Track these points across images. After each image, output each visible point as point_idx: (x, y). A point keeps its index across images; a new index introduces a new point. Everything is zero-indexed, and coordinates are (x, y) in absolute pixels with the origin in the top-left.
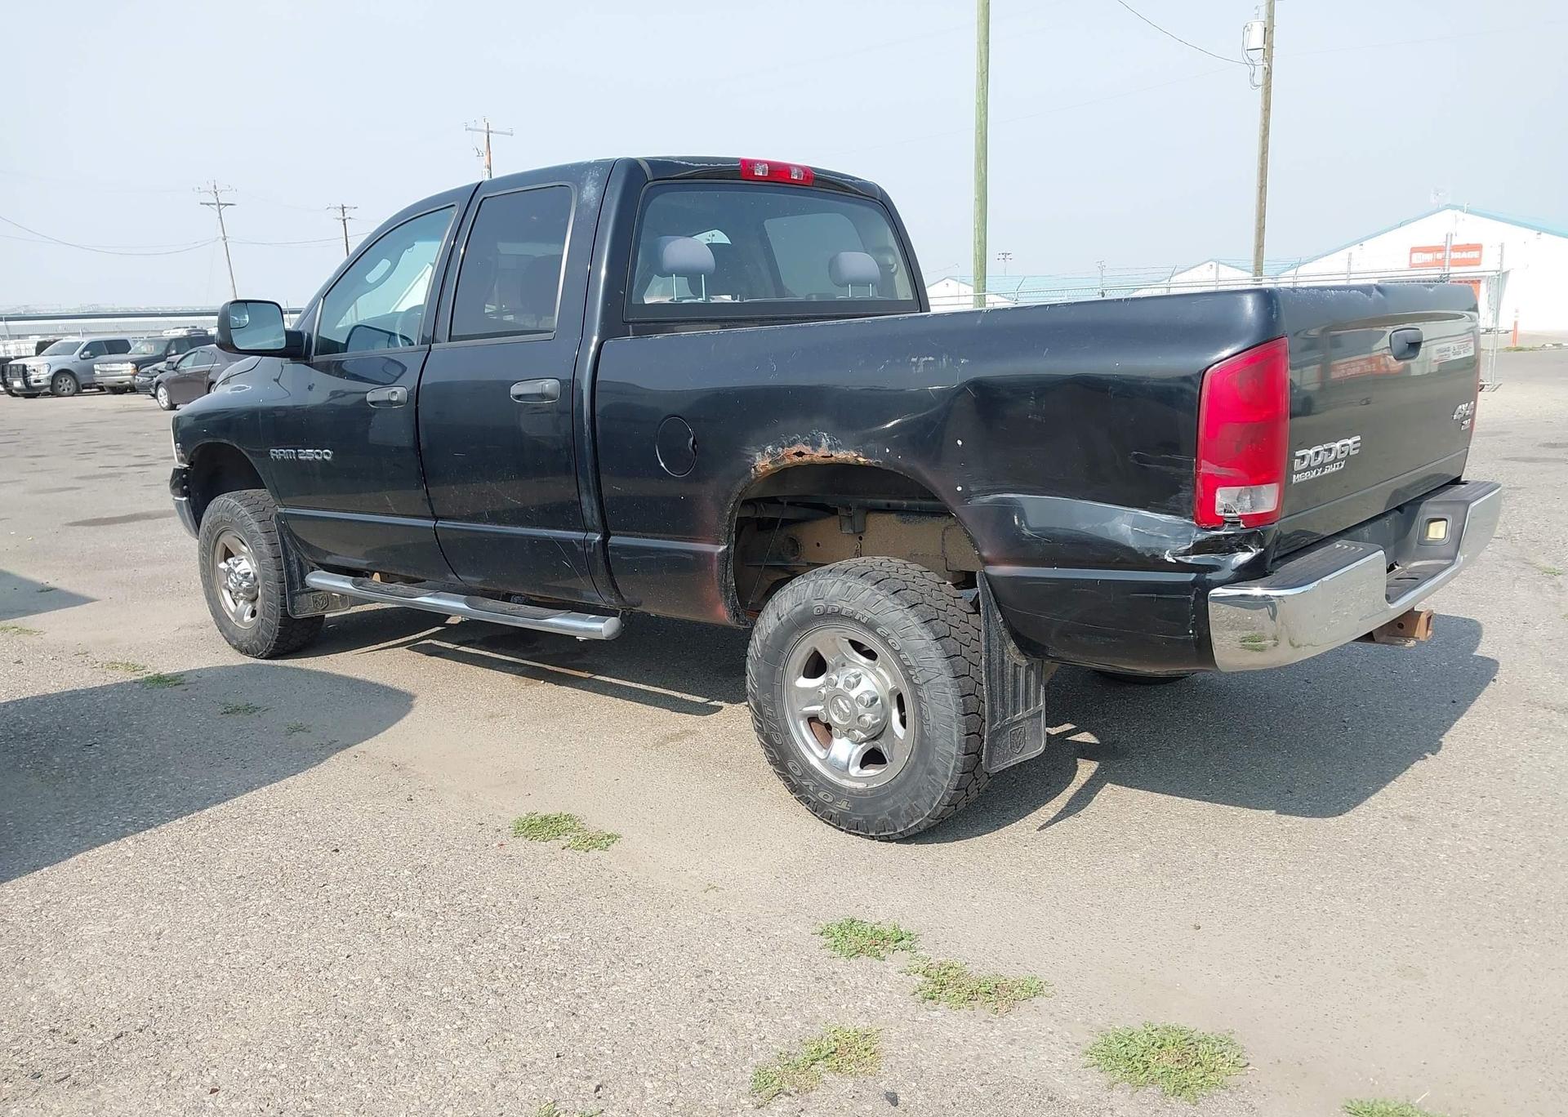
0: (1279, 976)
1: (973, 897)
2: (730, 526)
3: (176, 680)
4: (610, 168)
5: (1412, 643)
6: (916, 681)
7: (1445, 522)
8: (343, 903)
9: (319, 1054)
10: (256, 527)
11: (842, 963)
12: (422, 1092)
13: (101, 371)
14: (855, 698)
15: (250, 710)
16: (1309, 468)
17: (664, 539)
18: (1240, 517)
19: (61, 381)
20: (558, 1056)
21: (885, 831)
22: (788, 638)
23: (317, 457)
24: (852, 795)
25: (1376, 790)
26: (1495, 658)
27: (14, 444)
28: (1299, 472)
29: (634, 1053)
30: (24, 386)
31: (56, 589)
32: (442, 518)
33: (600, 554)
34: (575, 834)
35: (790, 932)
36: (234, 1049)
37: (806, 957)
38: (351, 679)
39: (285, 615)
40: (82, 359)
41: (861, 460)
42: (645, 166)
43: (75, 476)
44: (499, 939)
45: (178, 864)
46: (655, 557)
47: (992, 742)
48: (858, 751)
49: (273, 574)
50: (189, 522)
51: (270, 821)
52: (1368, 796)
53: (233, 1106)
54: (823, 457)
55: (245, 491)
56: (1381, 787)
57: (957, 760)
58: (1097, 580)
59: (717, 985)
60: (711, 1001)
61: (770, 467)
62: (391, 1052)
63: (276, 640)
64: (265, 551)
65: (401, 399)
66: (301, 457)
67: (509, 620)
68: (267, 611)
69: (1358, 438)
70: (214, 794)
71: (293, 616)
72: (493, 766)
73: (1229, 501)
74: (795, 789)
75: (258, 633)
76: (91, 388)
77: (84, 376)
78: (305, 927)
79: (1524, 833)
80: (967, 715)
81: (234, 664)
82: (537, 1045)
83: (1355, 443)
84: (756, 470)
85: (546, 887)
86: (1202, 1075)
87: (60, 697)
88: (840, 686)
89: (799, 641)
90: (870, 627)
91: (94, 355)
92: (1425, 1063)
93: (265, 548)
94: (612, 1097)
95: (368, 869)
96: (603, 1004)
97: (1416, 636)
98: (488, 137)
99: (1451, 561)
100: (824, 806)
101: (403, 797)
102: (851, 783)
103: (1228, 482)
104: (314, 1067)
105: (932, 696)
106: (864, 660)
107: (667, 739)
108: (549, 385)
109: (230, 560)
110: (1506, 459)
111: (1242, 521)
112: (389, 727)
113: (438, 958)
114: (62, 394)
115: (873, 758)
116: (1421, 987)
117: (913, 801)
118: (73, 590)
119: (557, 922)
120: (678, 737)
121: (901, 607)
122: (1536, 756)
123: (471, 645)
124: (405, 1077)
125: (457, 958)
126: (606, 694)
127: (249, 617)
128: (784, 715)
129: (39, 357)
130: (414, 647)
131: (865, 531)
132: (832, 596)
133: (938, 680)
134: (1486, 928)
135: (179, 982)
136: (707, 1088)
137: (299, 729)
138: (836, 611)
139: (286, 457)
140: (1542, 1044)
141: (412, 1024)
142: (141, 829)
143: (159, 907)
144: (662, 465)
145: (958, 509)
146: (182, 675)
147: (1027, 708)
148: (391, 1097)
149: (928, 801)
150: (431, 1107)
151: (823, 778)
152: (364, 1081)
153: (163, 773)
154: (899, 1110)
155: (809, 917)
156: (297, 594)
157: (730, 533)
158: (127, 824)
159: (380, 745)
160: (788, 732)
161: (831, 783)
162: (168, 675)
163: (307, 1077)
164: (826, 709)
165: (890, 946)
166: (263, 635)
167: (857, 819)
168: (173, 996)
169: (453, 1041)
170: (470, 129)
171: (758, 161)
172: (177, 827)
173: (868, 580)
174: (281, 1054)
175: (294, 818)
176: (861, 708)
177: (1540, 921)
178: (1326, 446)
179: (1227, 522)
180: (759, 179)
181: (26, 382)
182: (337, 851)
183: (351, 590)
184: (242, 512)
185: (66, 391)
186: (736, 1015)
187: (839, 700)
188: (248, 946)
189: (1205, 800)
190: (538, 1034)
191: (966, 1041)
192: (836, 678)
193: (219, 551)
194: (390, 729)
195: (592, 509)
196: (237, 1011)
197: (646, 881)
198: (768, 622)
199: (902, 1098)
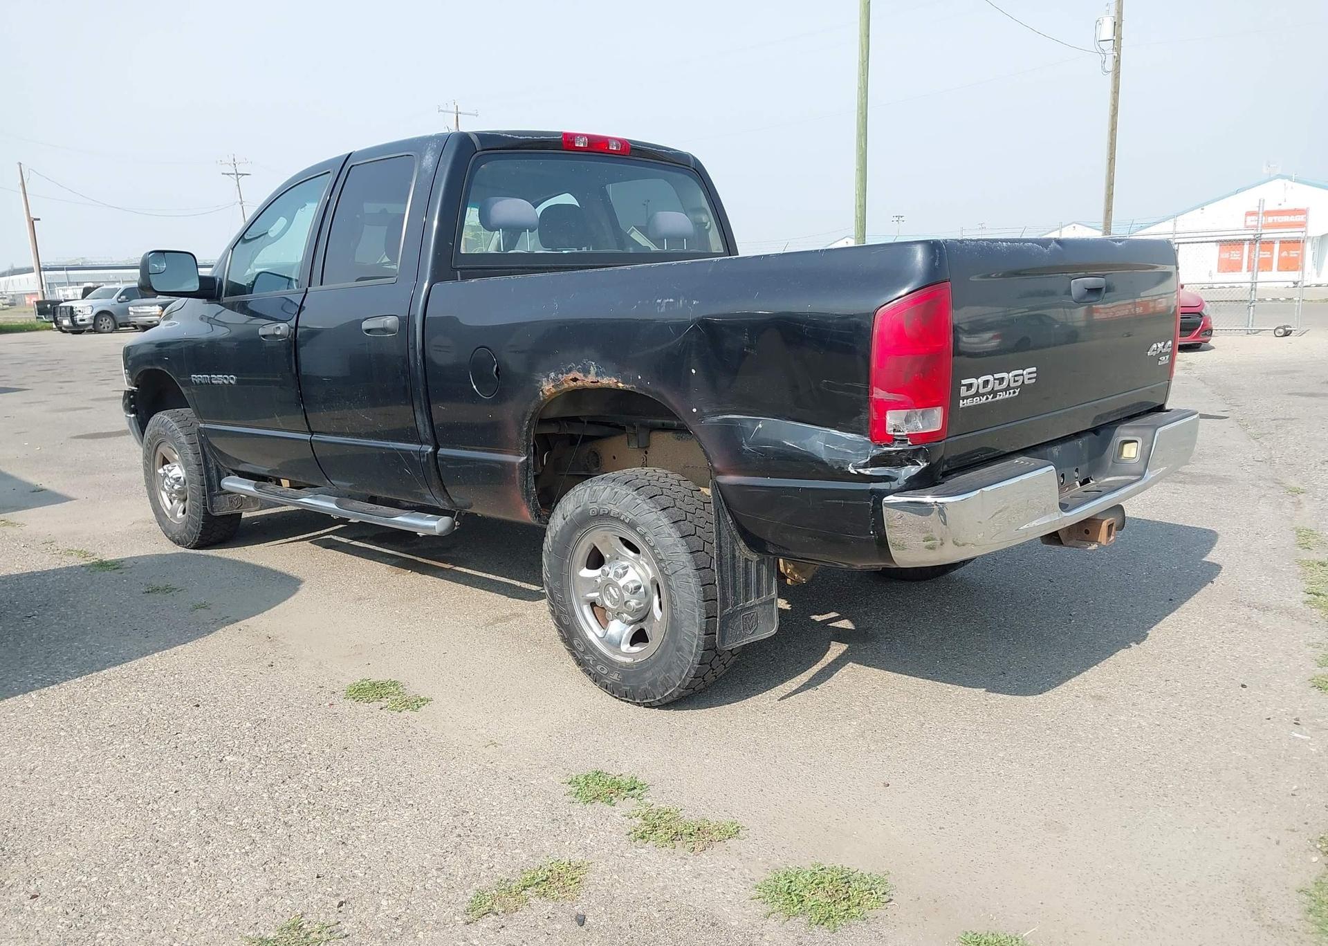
0: (943, 828)
1: (707, 755)
2: (528, 440)
3: (116, 566)
4: (444, 140)
5: (1094, 546)
6: (666, 572)
7: (1136, 444)
8: (187, 749)
9: (126, 870)
10: (183, 439)
11: (579, 807)
12: (198, 904)
13: (134, 312)
14: (622, 586)
15: (167, 590)
16: (977, 394)
17: (479, 450)
18: (908, 435)
19: (102, 321)
20: (318, 877)
21: (647, 698)
22: (572, 535)
23: (225, 381)
24: (624, 669)
25: (1079, 673)
26: (1220, 564)
27: (50, 372)
28: (967, 398)
29: (381, 876)
30: (71, 324)
31: (46, 490)
32: (318, 433)
33: (432, 463)
34: (394, 698)
35: (544, 781)
36: (61, 864)
37: (549, 802)
38: (257, 566)
39: (206, 513)
40: (119, 302)
41: (620, 385)
42: (475, 139)
43: (91, 398)
44: (304, 781)
45: (66, 714)
46: (472, 466)
47: (724, 624)
48: (628, 631)
49: (197, 478)
50: (137, 434)
51: (152, 680)
52: (1070, 678)
53: (46, 909)
54: (592, 382)
55: (177, 410)
56: (1084, 671)
57: (699, 639)
58: (799, 488)
59: (468, 823)
60: (460, 836)
61: (553, 390)
62: (184, 870)
63: (200, 533)
64: (190, 459)
65: (284, 333)
66: (213, 382)
67: (367, 518)
68: (192, 509)
69: (1034, 369)
70: (114, 658)
71: (212, 513)
72: (348, 640)
73: (898, 422)
74: (580, 663)
75: (186, 527)
76: (127, 326)
77: (120, 316)
78: (150, 767)
79: (1192, 712)
80: (707, 601)
81: (167, 553)
82: (305, 867)
83: (1029, 373)
84: (543, 392)
85: (356, 740)
86: (845, 908)
87: (19, 577)
88: (611, 576)
89: (581, 538)
90: (632, 526)
91: (129, 299)
92: (1042, 903)
93: (191, 457)
94: (351, 911)
95: (218, 722)
96: (370, 836)
97: (1099, 540)
98: (457, 117)
99: (1139, 477)
100: (601, 677)
101: (266, 663)
102: (622, 658)
103: (897, 406)
104: (118, 881)
105: (679, 585)
106: (631, 554)
107: (497, 620)
108: (390, 321)
109: (165, 467)
110: (1289, 394)
111: (908, 439)
112: (274, 606)
113: (249, 795)
114: (102, 330)
115: (639, 637)
116: (1060, 839)
117: (666, 673)
118: (59, 491)
119: (355, 769)
120: (506, 619)
121: (654, 510)
122: (1226, 647)
123: (363, 540)
124: (188, 891)
125: (264, 795)
126: (458, 583)
127: (181, 514)
128: (570, 601)
129: (85, 300)
130: (316, 541)
131: (649, 446)
132: (603, 500)
133: (683, 572)
134: (1133, 791)
135: (36, 809)
136: (431, 906)
137: (204, 606)
138: (607, 512)
139: (203, 382)
140: (1149, 891)
141: (209, 848)
142: (46, 685)
143: (39, 748)
144: (475, 387)
145: (694, 427)
146: (122, 561)
147: (758, 595)
148: (172, 907)
149: (678, 674)
150: (201, 916)
151: (601, 654)
152: (155, 893)
153: (80, 640)
154: (583, 929)
155: (565, 769)
156: (215, 495)
157: (528, 447)
158: (37, 681)
159: (262, 622)
160: (574, 615)
161: (607, 658)
162: (110, 561)
163: (111, 889)
164: (601, 596)
165: (623, 794)
166: (189, 529)
167: (625, 688)
168: (27, 820)
169: (237, 863)
170: (442, 111)
171: (578, 135)
172: (76, 684)
173: (630, 487)
174: (96, 869)
175: (172, 678)
176: (627, 595)
177: (1182, 787)
178: (997, 376)
179: (897, 440)
180: (579, 149)
181: (73, 321)
182: (198, 706)
183: (253, 492)
184: (173, 427)
185: (106, 329)
186: (475, 848)
187: (610, 588)
188: (98, 782)
189: (928, 678)
190: (308, 859)
191: (660, 874)
192: (609, 570)
193: (158, 460)
194: (275, 608)
195: (425, 425)
196: (73, 834)
197: (439, 737)
198: (557, 523)
199: (589, 920)
